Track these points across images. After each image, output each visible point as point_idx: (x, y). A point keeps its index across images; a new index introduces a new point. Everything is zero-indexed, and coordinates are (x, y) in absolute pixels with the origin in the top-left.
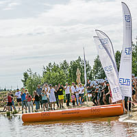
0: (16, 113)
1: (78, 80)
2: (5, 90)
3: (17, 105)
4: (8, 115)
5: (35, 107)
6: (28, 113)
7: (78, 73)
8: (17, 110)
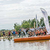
0: (12, 38)
1: (34, 26)
2: (8, 30)
3: (12, 35)
4: (9, 39)
5: (18, 36)
6: (16, 38)
7: (34, 24)
8: (12, 37)
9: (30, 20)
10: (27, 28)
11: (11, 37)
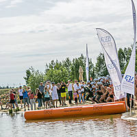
0: (19, 110)
2: (8, 87)
3: (19, 102)
4: (11, 112)
6: (30, 111)
8: (20, 107)
9: (68, 60)
10: (60, 82)
11: (16, 108)
